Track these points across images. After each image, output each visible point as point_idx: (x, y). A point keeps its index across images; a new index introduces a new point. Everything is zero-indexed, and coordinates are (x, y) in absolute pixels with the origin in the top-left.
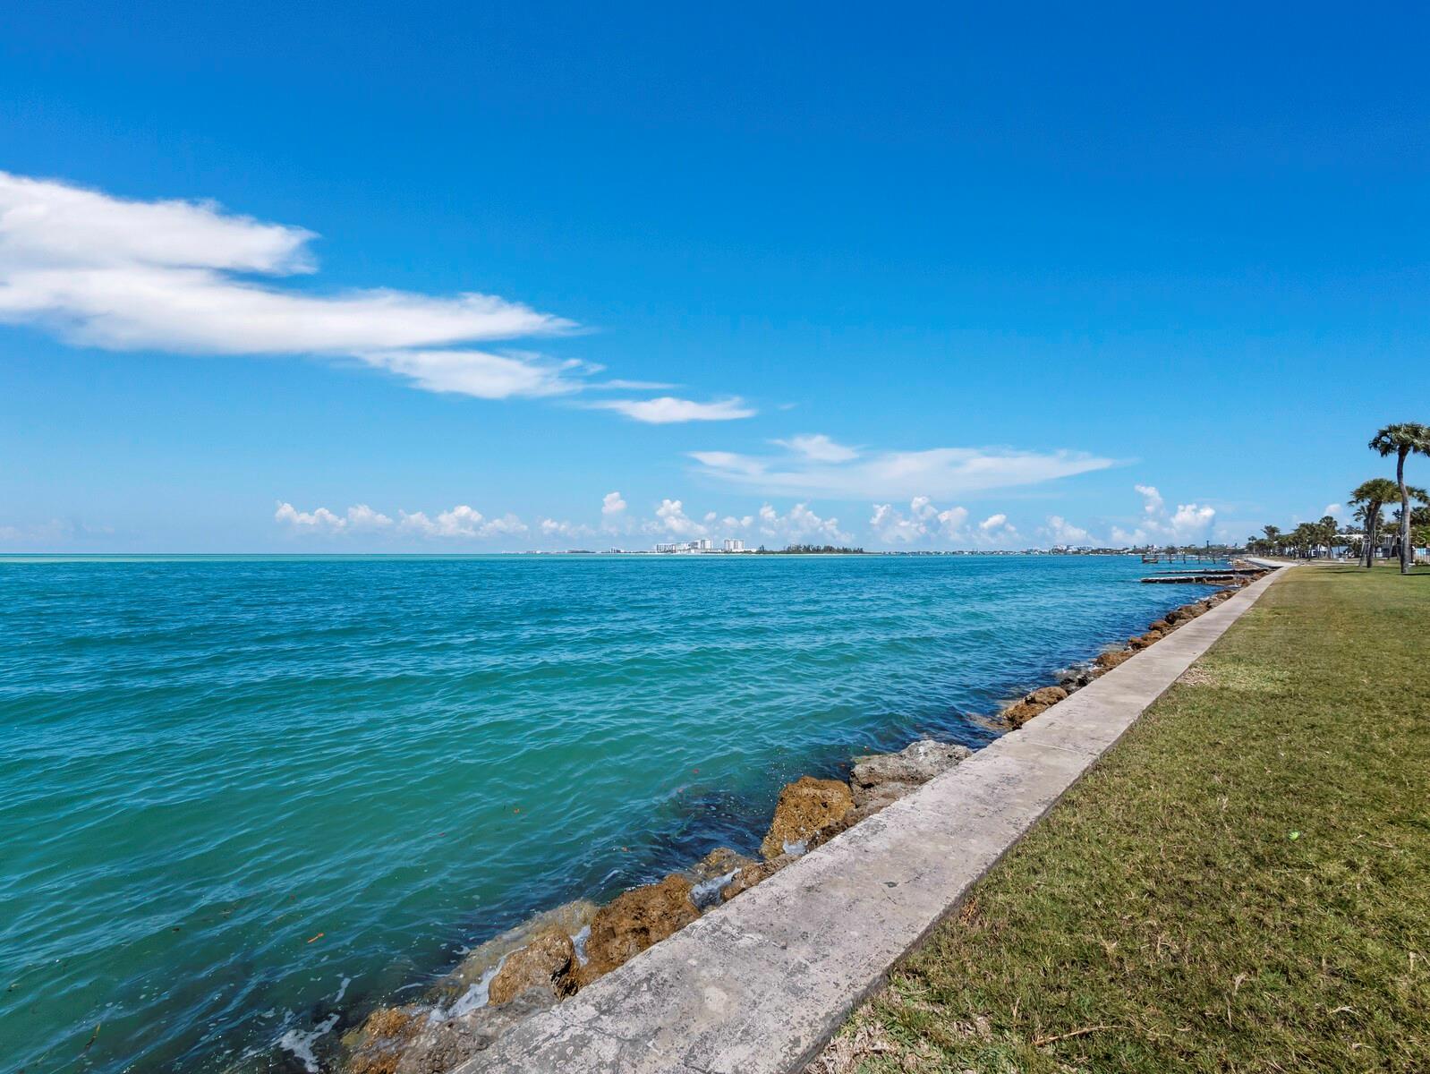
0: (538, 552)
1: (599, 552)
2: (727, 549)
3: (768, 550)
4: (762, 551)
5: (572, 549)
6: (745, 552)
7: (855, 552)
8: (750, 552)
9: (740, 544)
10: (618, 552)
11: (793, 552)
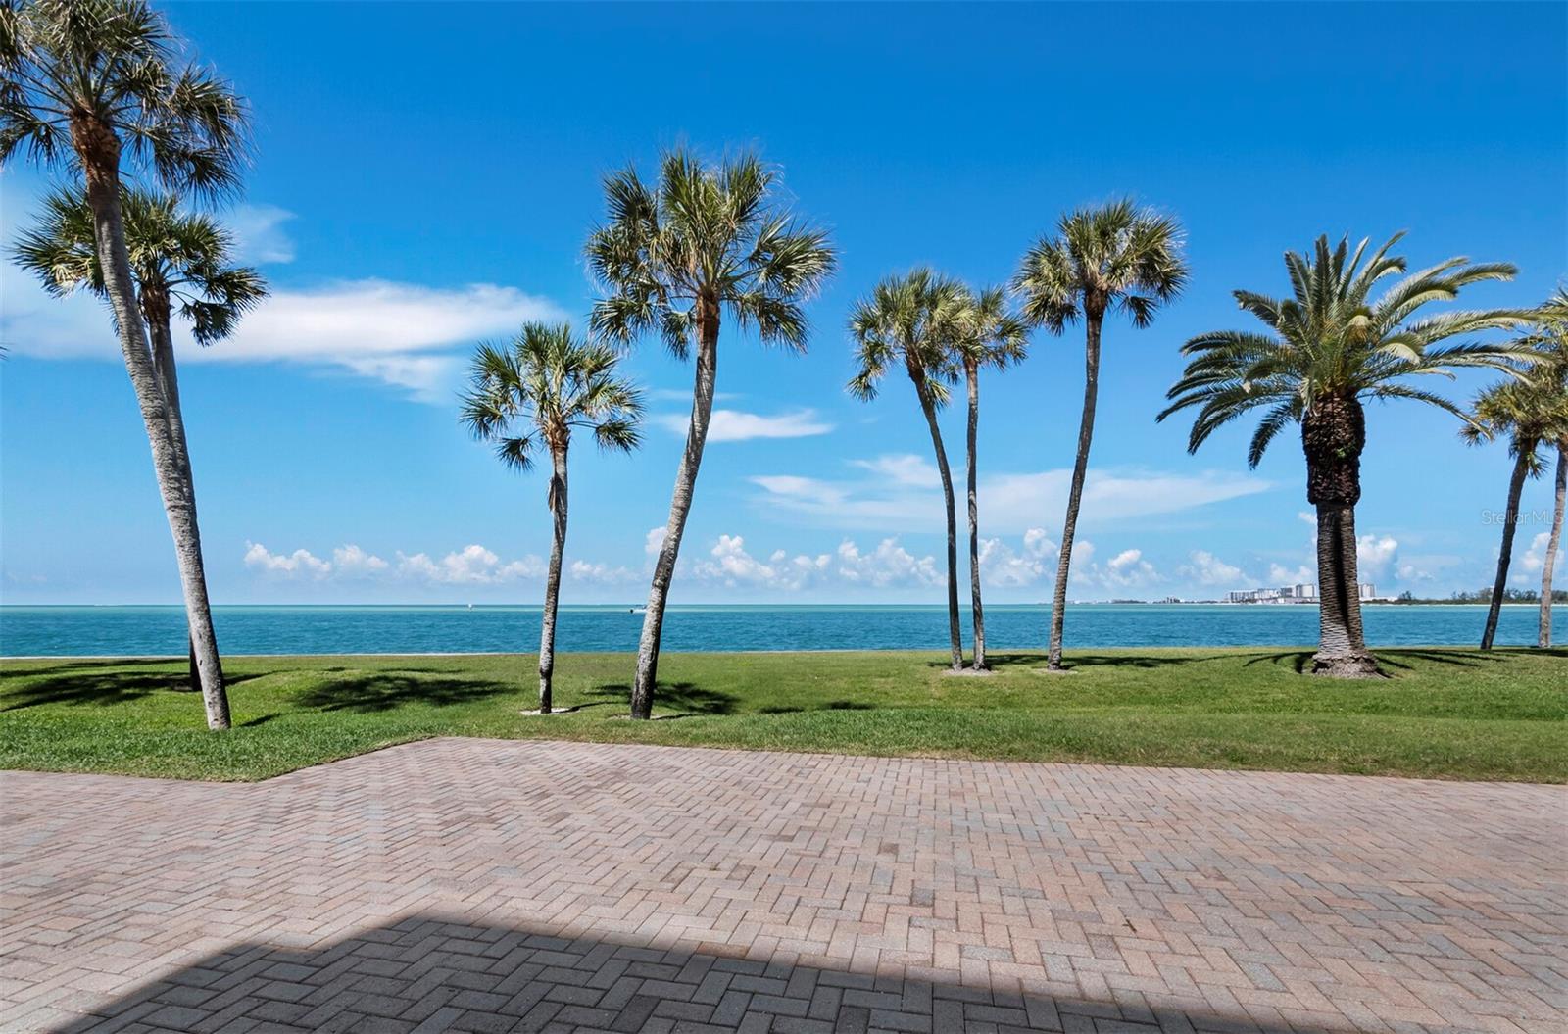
4: (1403, 595)
8: (1389, 600)
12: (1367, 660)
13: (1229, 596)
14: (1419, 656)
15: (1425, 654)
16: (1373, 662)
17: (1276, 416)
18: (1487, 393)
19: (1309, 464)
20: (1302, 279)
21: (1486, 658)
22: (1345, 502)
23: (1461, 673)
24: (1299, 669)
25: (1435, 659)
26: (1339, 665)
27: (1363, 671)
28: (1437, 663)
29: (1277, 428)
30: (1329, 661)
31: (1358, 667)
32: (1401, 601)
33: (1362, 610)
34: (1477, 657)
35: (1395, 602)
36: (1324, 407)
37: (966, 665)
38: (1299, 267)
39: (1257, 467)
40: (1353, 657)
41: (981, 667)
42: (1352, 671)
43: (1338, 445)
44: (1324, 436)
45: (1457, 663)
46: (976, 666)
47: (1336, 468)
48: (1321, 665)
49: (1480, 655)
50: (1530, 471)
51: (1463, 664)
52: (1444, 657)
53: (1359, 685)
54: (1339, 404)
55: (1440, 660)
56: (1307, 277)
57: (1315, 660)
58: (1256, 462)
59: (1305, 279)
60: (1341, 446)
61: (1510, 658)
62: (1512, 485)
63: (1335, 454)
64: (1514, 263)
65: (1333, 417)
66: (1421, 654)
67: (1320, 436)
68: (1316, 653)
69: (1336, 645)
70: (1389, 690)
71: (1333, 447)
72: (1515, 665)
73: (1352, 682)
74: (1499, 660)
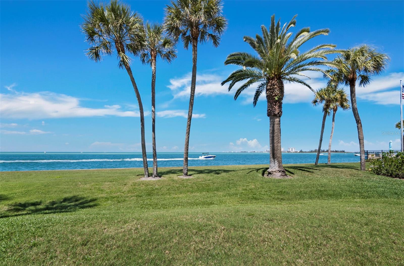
0: (232, 152)
1: (249, 152)
2: (289, 151)
3: (304, 151)
4: (301, 151)
5: (242, 151)
6: (295, 152)
7: (341, 152)
8: (297, 152)
9: (294, 149)
10: (255, 152)
11: (314, 152)
12: (283, 171)
13: (266, 151)
14: (298, 169)
15: (300, 168)
16: (284, 172)
17: (260, 88)
18: (318, 91)
19: (268, 103)
20: (266, 37)
21: (316, 170)
22: (277, 116)
23: (310, 175)
24: (263, 174)
25: (303, 170)
26: (274, 173)
27: (281, 175)
28: (303, 172)
29: (261, 92)
30: (272, 172)
31: (280, 174)
32: (300, 152)
33: (282, 154)
34: (314, 169)
35: (299, 152)
36: (272, 82)
37: (150, 175)
38: (265, 31)
39: (255, 106)
40: (279, 171)
41: (155, 176)
42: (278, 176)
43: (276, 95)
44: (272, 92)
45: (309, 171)
46: (153, 176)
47: (274, 104)
48: (270, 173)
49: (315, 168)
50: (328, 114)
51: (310, 172)
52: (305, 169)
53: (279, 181)
54: (276, 81)
55: (304, 170)
56: (268, 35)
57: (268, 171)
58: (255, 105)
59: (267, 36)
60: (276, 96)
61: (323, 169)
62: (323, 118)
63: (274, 99)
64: (328, 29)
65: (274, 85)
66: (298, 168)
67: (270, 92)
68: (268, 168)
69: (274, 167)
70: (288, 183)
71: (274, 96)
72: (324, 172)
73: (277, 180)
74: (320, 170)
